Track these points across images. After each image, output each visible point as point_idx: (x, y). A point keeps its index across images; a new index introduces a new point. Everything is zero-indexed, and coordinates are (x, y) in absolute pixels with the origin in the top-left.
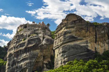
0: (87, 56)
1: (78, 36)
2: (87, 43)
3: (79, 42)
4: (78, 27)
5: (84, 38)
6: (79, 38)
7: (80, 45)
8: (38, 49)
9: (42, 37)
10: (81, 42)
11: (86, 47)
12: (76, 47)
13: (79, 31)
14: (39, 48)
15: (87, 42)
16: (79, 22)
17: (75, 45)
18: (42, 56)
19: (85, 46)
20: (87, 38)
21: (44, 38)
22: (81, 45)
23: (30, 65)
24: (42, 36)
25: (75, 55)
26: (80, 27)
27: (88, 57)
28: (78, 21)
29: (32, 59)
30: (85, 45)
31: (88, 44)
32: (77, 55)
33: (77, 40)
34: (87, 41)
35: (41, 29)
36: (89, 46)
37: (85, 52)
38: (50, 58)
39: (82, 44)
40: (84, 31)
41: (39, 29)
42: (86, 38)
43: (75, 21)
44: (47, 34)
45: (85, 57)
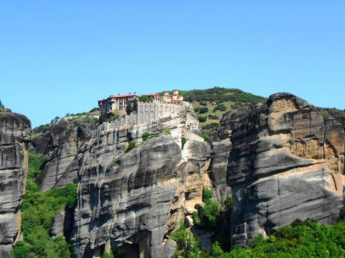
0: (324, 210)
1: (300, 156)
2: (323, 175)
3: (301, 173)
4: (300, 131)
5: (315, 161)
6: (303, 161)
7: (305, 182)
8: (175, 176)
9: (180, 140)
10: (307, 171)
11: (321, 185)
12: (296, 185)
13: (303, 142)
14: (179, 173)
15: (323, 173)
16: (304, 117)
17: (294, 181)
18: (183, 194)
19: (318, 182)
20: (323, 160)
21: (184, 141)
22: (309, 180)
23: (157, 223)
24: (180, 135)
25: (294, 209)
26: (305, 131)
27: (327, 213)
28: (300, 116)
29: (162, 206)
30: (318, 179)
31: (325, 178)
32: (300, 207)
33: (297, 167)
34: (323, 170)
35: (176, 115)
36: (327, 184)
37: (319, 198)
38: (201, 197)
39: (310, 176)
40: (315, 142)
41: (173, 116)
42: (320, 161)
43: (291, 115)
44: (191, 129)
45: (320, 214)
